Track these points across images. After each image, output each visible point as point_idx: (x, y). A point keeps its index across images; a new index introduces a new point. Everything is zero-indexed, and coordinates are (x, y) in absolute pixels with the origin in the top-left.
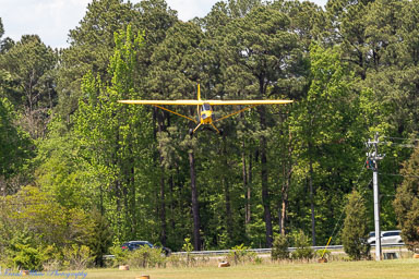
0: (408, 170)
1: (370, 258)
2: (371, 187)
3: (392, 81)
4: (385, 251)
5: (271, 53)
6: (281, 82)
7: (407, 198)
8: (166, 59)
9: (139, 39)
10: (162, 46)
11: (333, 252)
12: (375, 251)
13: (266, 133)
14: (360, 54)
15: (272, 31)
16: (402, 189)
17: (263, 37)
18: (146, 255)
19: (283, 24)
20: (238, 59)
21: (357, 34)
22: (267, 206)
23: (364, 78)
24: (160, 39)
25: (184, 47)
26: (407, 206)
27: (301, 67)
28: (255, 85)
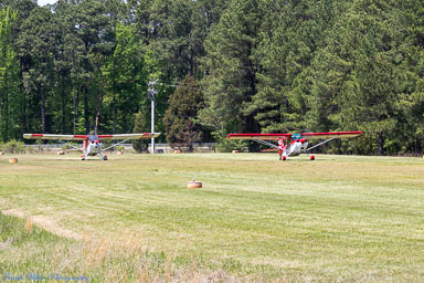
0: (172, 100)
1: (148, 152)
2: (150, 109)
3: (165, 47)
4: (157, 148)
5: (93, 27)
6: (98, 45)
7: (171, 117)
8: (30, 28)
9: (14, 15)
10: (28, 20)
11: (126, 148)
12: (151, 148)
13: (88, 75)
14: (146, 30)
15: (93, 14)
16: (169, 111)
17: (88, 17)
18: (13, 146)
19: (100, 10)
20: (73, 30)
21: (145, 18)
22: (87, 119)
23: (148, 44)
24: (27, 16)
25: (41, 21)
26: (171, 122)
27: (110, 36)
28: (83, 46)
